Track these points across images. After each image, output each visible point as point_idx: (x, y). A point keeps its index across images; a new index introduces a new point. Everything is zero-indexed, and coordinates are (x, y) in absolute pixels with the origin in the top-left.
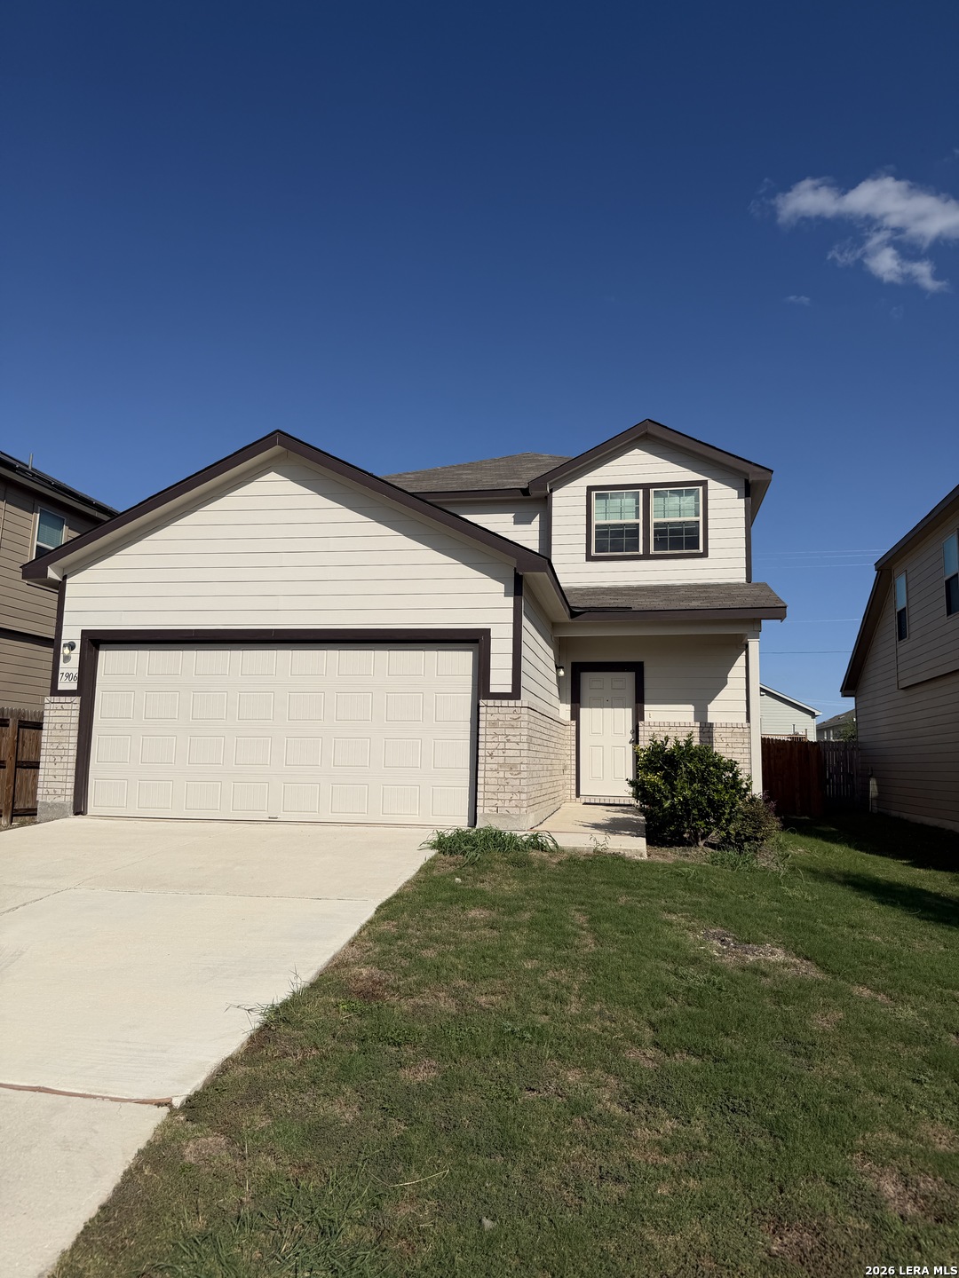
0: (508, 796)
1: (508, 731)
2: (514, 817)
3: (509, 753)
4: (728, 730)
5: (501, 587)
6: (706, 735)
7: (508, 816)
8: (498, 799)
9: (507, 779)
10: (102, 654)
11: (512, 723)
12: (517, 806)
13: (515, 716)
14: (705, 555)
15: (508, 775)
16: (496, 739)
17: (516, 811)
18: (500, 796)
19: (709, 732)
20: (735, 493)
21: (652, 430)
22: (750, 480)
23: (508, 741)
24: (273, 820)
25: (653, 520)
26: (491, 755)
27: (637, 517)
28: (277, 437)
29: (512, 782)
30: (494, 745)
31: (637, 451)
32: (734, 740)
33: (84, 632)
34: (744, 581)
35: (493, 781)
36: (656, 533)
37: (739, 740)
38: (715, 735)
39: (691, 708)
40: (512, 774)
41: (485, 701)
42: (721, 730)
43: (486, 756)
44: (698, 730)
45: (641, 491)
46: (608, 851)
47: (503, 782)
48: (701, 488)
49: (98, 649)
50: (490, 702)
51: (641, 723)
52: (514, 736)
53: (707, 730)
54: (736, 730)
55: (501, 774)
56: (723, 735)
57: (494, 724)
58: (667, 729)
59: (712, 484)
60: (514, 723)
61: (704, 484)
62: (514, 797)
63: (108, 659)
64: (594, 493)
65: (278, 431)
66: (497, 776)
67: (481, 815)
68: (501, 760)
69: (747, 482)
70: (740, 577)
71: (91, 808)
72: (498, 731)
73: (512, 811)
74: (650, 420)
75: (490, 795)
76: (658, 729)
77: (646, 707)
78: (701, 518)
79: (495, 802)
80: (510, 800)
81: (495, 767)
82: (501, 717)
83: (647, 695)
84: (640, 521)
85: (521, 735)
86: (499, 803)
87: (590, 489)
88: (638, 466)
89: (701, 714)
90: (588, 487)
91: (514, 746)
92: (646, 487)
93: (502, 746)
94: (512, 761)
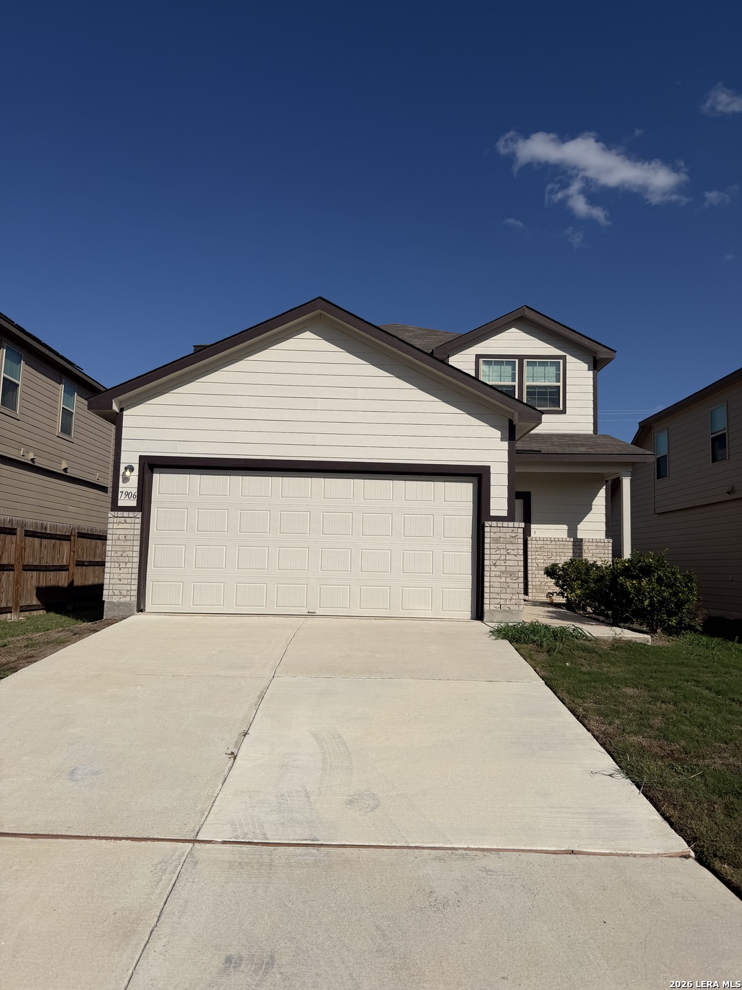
0: (509, 596)
1: (508, 546)
2: (514, 612)
3: (508, 563)
4: (594, 544)
5: (498, 434)
6: (578, 547)
7: (510, 611)
8: (501, 599)
9: (507, 583)
10: (155, 476)
11: (511, 540)
12: (516, 604)
13: (514, 535)
14: (564, 412)
15: (509, 580)
16: (498, 552)
17: (516, 608)
18: (503, 596)
19: (579, 545)
20: (586, 366)
21: (528, 313)
22: (598, 358)
23: (508, 553)
24: (311, 614)
25: (526, 383)
26: (495, 565)
27: (514, 380)
28: (321, 302)
29: (512, 585)
30: (497, 557)
31: (513, 330)
32: (598, 551)
33: (141, 457)
34: (592, 432)
35: (497, 584)
36: (528, 393)
37: (602, 551)
38: (585, 547)
39: (565, 527)
40: (512, 580)
41: (490, 523)
42: (588, 544)
43: (490, 565)
44: (571, 543)
45: (517, 361)
46: (624, 639)
47: (505, 585)
48: (561, 361)
49: (152, 472)
50: (494, 524)
51: (529, 538)
52: (513, 550)
53: (578, 544)
54: (599, 544)
55: (503, 579)
56: (590, 548)
57: (497, 540)
58: (549, 543)
59: (569, 358)
60: (513, 540)
61: (564, 358)
62: (514, 597)
63: (161, 482)
64: (481, 360)
65: (320, 298)
66: (500, 580)
67: (488, 611)
68: (503, 569)
69: (594, 358)
70: (588, 429)
71: (149, 606)
72: (499, 546)
73: (512, 607)
74: (527, 307)
75: (494, 596)
76: (542, 543)
77: (533, 526)
78: (561, 384)
79: (498, 601)
80: (511, 600)
81: (498, 573)
82: (502, 535)
83: (533, 518)
84: (516, 384)
85: (518, 549)
86: (502, 602)
87: (478, 357)
88: (514, 341)
89: (572, 532)
90: (476, 355)
91: (514, 558)
92: (521, 358)
93: (503, 557)
94: (511, 569)
